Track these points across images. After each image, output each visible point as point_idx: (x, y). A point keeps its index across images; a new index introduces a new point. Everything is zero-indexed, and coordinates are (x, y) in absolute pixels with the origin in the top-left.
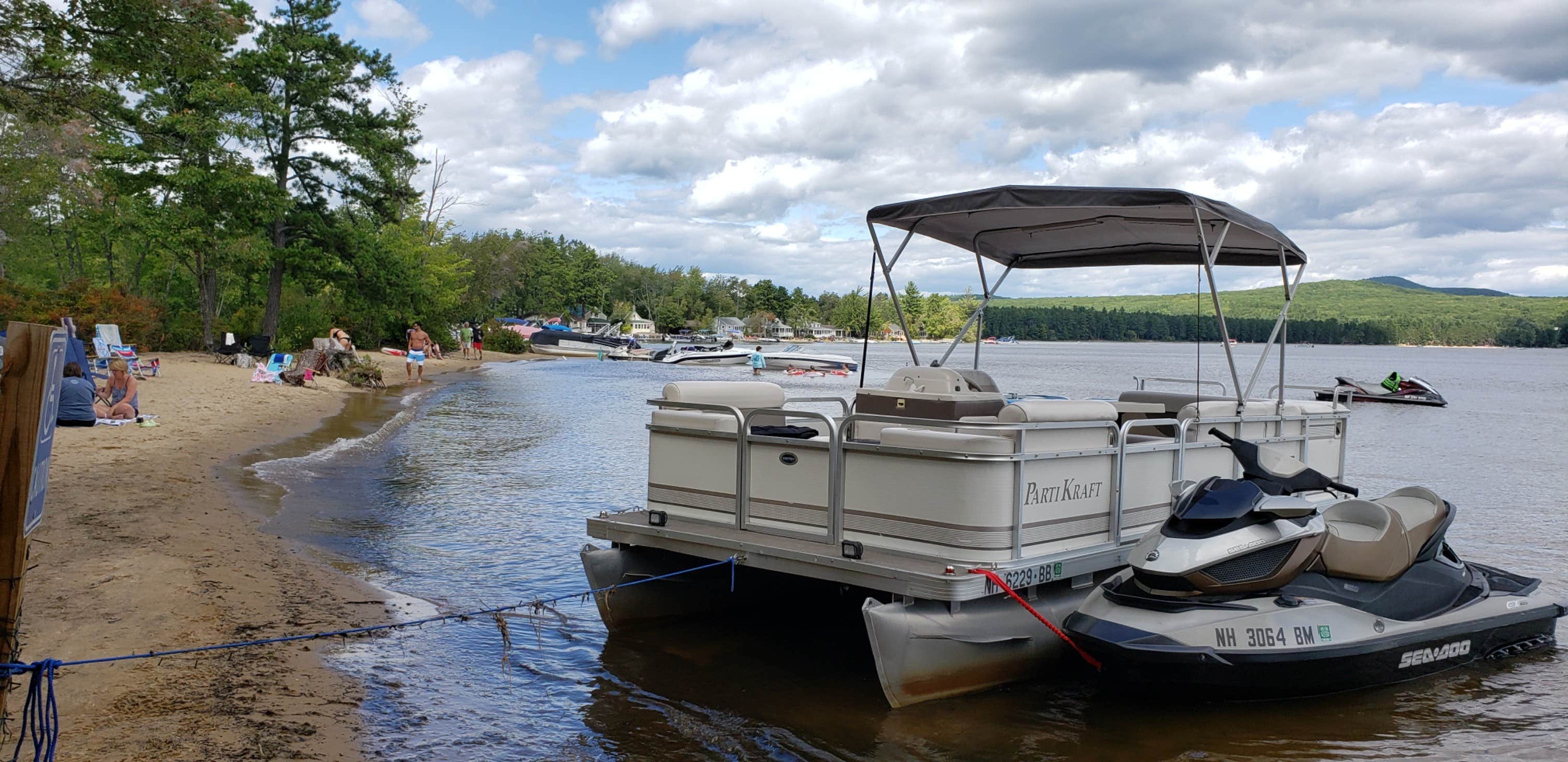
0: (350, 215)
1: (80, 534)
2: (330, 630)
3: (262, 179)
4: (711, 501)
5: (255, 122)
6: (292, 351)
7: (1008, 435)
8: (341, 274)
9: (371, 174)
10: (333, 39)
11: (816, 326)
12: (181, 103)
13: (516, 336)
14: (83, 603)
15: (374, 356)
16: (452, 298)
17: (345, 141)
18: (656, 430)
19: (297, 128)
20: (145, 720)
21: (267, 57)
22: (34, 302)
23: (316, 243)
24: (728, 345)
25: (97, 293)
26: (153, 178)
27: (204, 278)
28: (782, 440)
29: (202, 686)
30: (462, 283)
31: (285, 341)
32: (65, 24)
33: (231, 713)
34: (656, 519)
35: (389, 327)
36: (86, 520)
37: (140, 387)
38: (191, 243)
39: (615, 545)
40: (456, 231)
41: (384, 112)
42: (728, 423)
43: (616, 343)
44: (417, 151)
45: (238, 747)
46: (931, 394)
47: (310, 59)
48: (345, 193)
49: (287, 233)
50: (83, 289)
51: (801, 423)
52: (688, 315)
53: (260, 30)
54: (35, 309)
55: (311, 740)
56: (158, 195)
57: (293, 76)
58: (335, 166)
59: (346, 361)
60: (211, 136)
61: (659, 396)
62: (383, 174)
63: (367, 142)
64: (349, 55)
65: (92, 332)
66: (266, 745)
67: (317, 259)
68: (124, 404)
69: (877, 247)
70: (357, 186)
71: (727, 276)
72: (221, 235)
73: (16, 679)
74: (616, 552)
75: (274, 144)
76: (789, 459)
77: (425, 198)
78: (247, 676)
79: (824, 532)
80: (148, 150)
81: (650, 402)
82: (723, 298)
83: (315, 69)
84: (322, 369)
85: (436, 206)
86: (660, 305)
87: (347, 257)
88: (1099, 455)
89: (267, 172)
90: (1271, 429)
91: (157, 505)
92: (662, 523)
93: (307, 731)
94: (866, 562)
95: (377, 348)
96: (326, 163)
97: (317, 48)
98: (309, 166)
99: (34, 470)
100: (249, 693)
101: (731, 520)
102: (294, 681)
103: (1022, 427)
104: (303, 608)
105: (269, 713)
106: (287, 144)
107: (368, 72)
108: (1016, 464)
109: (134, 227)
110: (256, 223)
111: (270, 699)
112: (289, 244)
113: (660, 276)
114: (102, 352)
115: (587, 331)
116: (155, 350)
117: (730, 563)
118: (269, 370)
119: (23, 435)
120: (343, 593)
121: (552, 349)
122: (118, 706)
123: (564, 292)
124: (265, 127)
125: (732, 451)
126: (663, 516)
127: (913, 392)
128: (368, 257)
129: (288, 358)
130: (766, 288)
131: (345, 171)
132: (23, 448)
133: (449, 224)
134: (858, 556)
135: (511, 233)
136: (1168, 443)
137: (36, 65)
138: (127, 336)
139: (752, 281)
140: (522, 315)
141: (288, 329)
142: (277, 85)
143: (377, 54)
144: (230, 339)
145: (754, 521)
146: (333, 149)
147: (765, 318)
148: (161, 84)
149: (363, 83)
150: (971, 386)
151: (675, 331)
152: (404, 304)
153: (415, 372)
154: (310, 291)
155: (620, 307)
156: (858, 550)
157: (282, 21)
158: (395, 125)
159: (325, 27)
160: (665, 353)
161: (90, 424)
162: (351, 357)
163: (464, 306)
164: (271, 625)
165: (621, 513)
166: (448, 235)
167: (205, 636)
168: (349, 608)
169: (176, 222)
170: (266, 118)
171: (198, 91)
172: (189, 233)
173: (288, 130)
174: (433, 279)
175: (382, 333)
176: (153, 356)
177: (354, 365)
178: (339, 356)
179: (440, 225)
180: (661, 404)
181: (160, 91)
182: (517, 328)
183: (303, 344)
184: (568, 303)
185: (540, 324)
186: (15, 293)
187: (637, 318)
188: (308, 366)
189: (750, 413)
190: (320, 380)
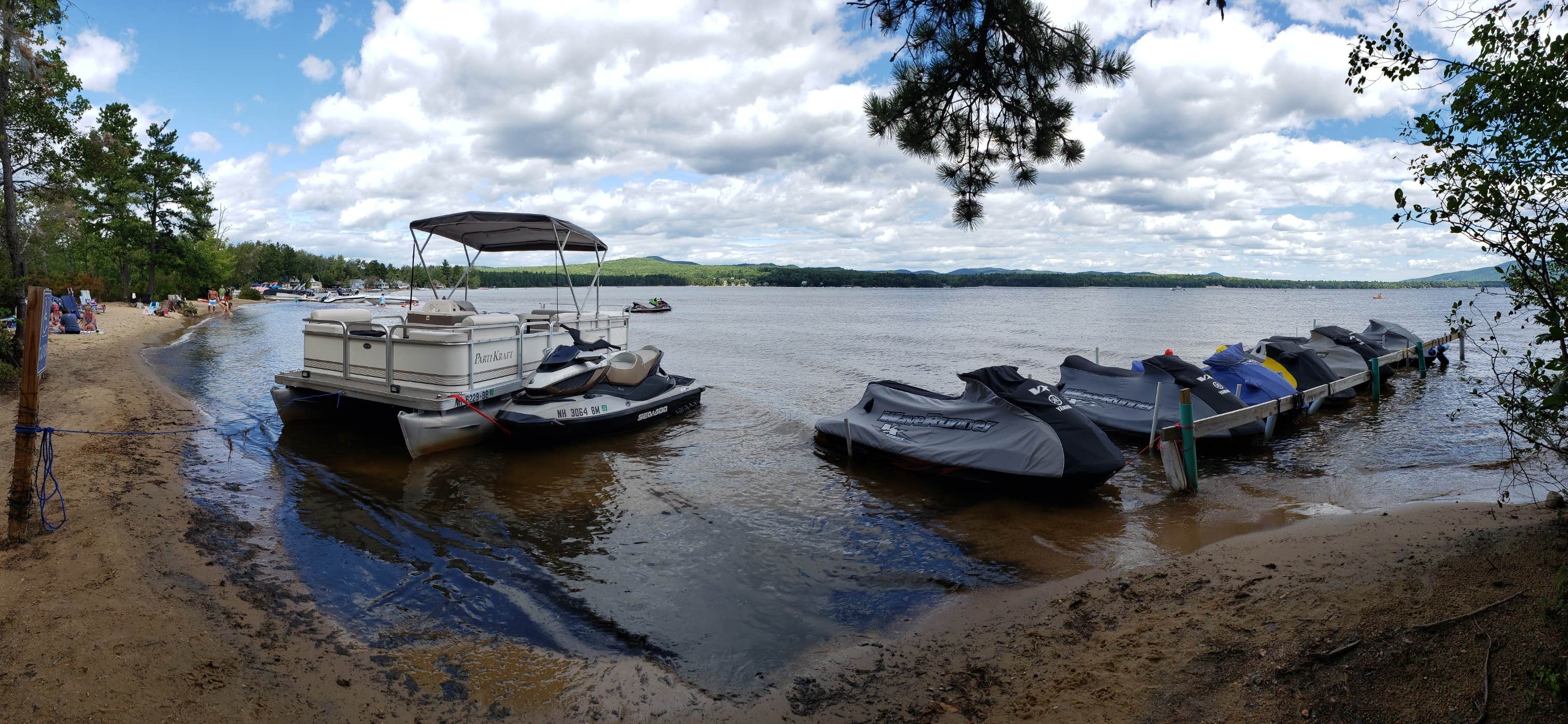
0: (184, 237)
1: (72, 378)
2: (169, 421)
3: (145, 223)
4: (332, 366)
5: (142, 197)
6: (159, 301)
7: (466, 332)
8: (180, 265)
9: (192, 218)
10: (174, 154)
11: (400, 282)
12: (110, 190)
13: (257, 292)
14: (73, 406)
15: (194, 303)
16: (228, 274)
17: (181, 202)
18: (307, 333)
19: (160, 198)
20: (93, 455)
21: (146, 165)
22: (58, 282)
23: (169, 251)
24: (357, 293)
25: (81, 276)
26: (100, 225)
27: (123, 268)
28: (364, 337)
29: (116, 442)
30: (232, 267)
31: (157, 297)
32: (61, 159)
33: (126, 454)
34: (305, 375)
35: (201, 289)
36: (75, 373)
37: (96, 317)
38: (117, 253)
39: (287, 387)
40: (230, 242)
41: (197, 187)
42: (339, 329)
43: (302, 293)
44: (212, 205)
45: (128, 469)
46: (442, 313)
47: (165, 165)
48: (180, 227)
49: (157, 247)
50: (76, 275)
51: (377, 329)
52: (337, 279)
53: (143, 153)
54: (58, 285)
55: (158, 468)
56: (103, 233)
57: (157, 173)
58: (176, 215)
59: (182, 305)
60: (123, 204)
61: (309, 316)
62: (197, 217)
63: (190, 202)
64: (180, 161)
65: (80, 294)
66: (139, 468)
67: (169, 259)
68: (91, 325)
69: (415, 241)
70: (187, 224)
71: (355, 259)
72: (129, 249)
73: (38, 434)
74: (287, 390)
75: (150, 206)
76: (367, 346)
77: (216, 228)
78: (134, 439)
79: (384, 380)
80: (98, 213)
81: (304, 320)
82: (353, 270)
83: (167, 169)
84: (172, 310)
85: (221, 231)
86: (323, 274)
87: (182, 257)
88: (511, 339)
89: (148, 219)
90: (594, 324)
91: (103, 367)
92: (308, 376)
93: (156, 464)
94: (402, 394)
95: (196, 299)
96: (172, 213)
97: (167, 159)
98: (165, 215)
99: (40, 348)
100: (134, 446)
101: (341, 375)
102: (152, 442)
103: (472, 328)
104: (159, 412)
105: (142, 455)
106: (156, 205)
107: (189, 169)
108: (470, 345)
109: (94, 247)
110: (143, 243)
111: (142, 449)
112: (157, 252)
113: (324, 260)
114: (83, 303)
115: (290, 288)
116: (104, 301)
117: (337, 395)
118: (150, 310)
119: (36, 334)
120: (175, 406)
121: (274, 297)
122: (83, 449)
123: (279, 270)
124: (146, 198)
125: (340, 343)
126: (308, 373)
127: (434, 312)
128: (191, 257)
129: (157, 304)
130: (374, 264)
131: (180, 217)
132: (36, 339)
133: (227, 239)
134: (398, 392)
135: (255, 242)
136: (546, 333)
137: (51, 178)
138: (92, 296)
139: (368, 261)
140: (260, 282)
141: (158, 292)
142: (151, 178)
143: (193, 160)
144: (134, 296)
145: (352, 375)
146: (174, 207)
147: (373, 278)
148: (103, 182)
149: (188, 174)
150: (461, 309)
151: (330, 287)
152: (207, 278)
153: (212, 310)
154: (167, 274)
155: (305, 275)
156: (398, 389)
157: (153, 148)
158: (202, 193)
159: (171, 149)
160: (325, 298)
161: (78, 333)
162: (184, 303)
163: (234, 278)
164: (145, 418)
165: (291, 372)
166: (227, 245)
167: (118, 422)
168: (177, 413)
169: (111, 244)
170: (146, 194)
171: (119, 184)
172: (116, 249)
173: (156, 200)
174: (220, 266)
175: (198, 292)
176: (103, 304)
177: (185, 307)
178: (179, 303)
179: (223, 240)
180: (310, 320)
181: (103, 185)
182: (257, 288)
183: (164, 298)
184: (281, 275)
185: (268, 286)
186: (51, 278)
187: (314, 281)
188: (166, 308)
189: (350, 324)
190: (171, 314)
